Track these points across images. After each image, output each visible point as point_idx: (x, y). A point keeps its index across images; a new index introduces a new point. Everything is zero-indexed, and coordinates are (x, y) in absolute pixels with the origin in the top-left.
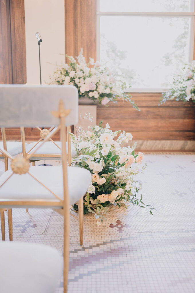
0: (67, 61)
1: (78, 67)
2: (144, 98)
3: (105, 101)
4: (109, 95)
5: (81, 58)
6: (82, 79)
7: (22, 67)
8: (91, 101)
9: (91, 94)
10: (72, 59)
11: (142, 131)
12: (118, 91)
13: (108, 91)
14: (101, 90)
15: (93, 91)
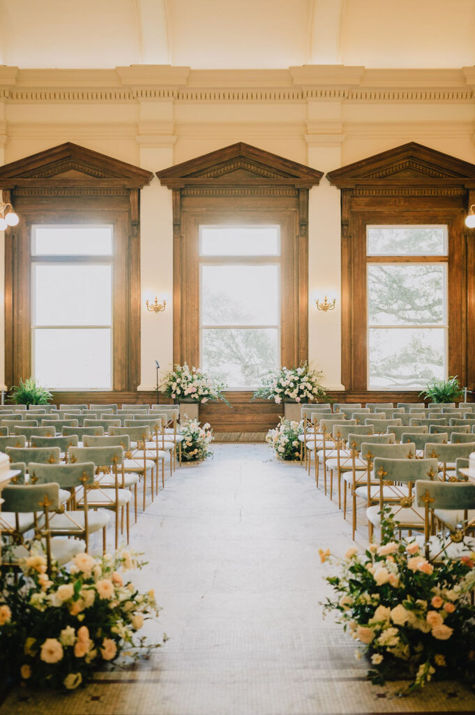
0: (174, 370)
1: (183, 375)
2: (240, 396)
3: (204, 400)
4: (207, 396)
5: (186, 367)
6: (186, 384)
7: (137, 371)
8: (193, 400)
9: (193, 396)
10: (179, 368)
11: (240, 424)
12: (214, 393)
13: (206, 393)
14: (201, 392)
15: (194, 393)
